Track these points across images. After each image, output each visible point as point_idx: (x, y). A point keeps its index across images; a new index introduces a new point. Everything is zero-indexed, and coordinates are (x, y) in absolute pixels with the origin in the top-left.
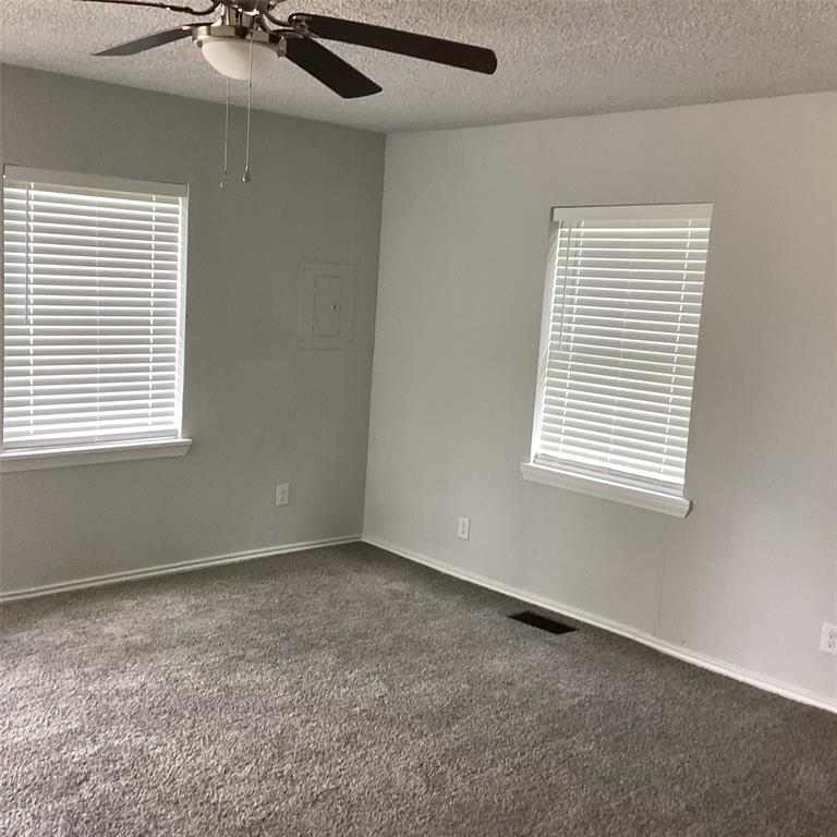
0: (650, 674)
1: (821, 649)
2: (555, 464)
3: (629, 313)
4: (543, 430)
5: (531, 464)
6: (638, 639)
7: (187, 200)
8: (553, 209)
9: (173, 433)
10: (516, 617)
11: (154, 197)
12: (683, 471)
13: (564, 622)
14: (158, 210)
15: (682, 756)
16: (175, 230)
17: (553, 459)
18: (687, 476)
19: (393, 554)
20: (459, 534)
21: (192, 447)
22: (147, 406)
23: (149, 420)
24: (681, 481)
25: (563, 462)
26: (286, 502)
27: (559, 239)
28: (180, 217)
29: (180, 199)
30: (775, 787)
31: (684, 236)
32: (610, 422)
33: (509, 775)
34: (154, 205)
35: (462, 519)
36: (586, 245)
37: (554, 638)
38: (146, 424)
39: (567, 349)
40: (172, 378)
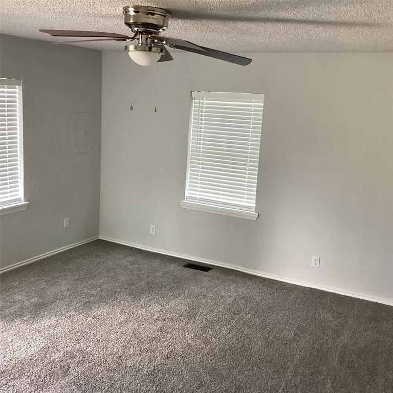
0: (249, 283)
1: (312, 266)
2: (196, 201)
3: (228, 137)
4: (189, 186)
5: (185, 201)
6: (237, 269)
7: (21, 87)
8: (191, 92)
9: (19, 200)
10: (186, 266)
11: (5, 86)
12: (255, 201)
13: (207, 266)
14: (8, 92)
15: (281, 314)
16: (15, 102)
17: (195, 198)
18: (256, 203)
19: (117, 243)
20: (151, 233)
21: (28, 206)
22: (7, 188)
23: (8, 195)
24: (254, 205)
25: (200, 199)
26: (68, 226)
27: (193, 105)
28: (17, 95)
29: (17, 86)
30: (317, 321)
31: (251, 106)
32: (221, 182)
33: (229, 333)
34: (6, 90)
35: (152, 226)
36: (206, 107)
37: (206, 273)
38: (7, 197)
39: (199, 152)
40: (17, 173)
